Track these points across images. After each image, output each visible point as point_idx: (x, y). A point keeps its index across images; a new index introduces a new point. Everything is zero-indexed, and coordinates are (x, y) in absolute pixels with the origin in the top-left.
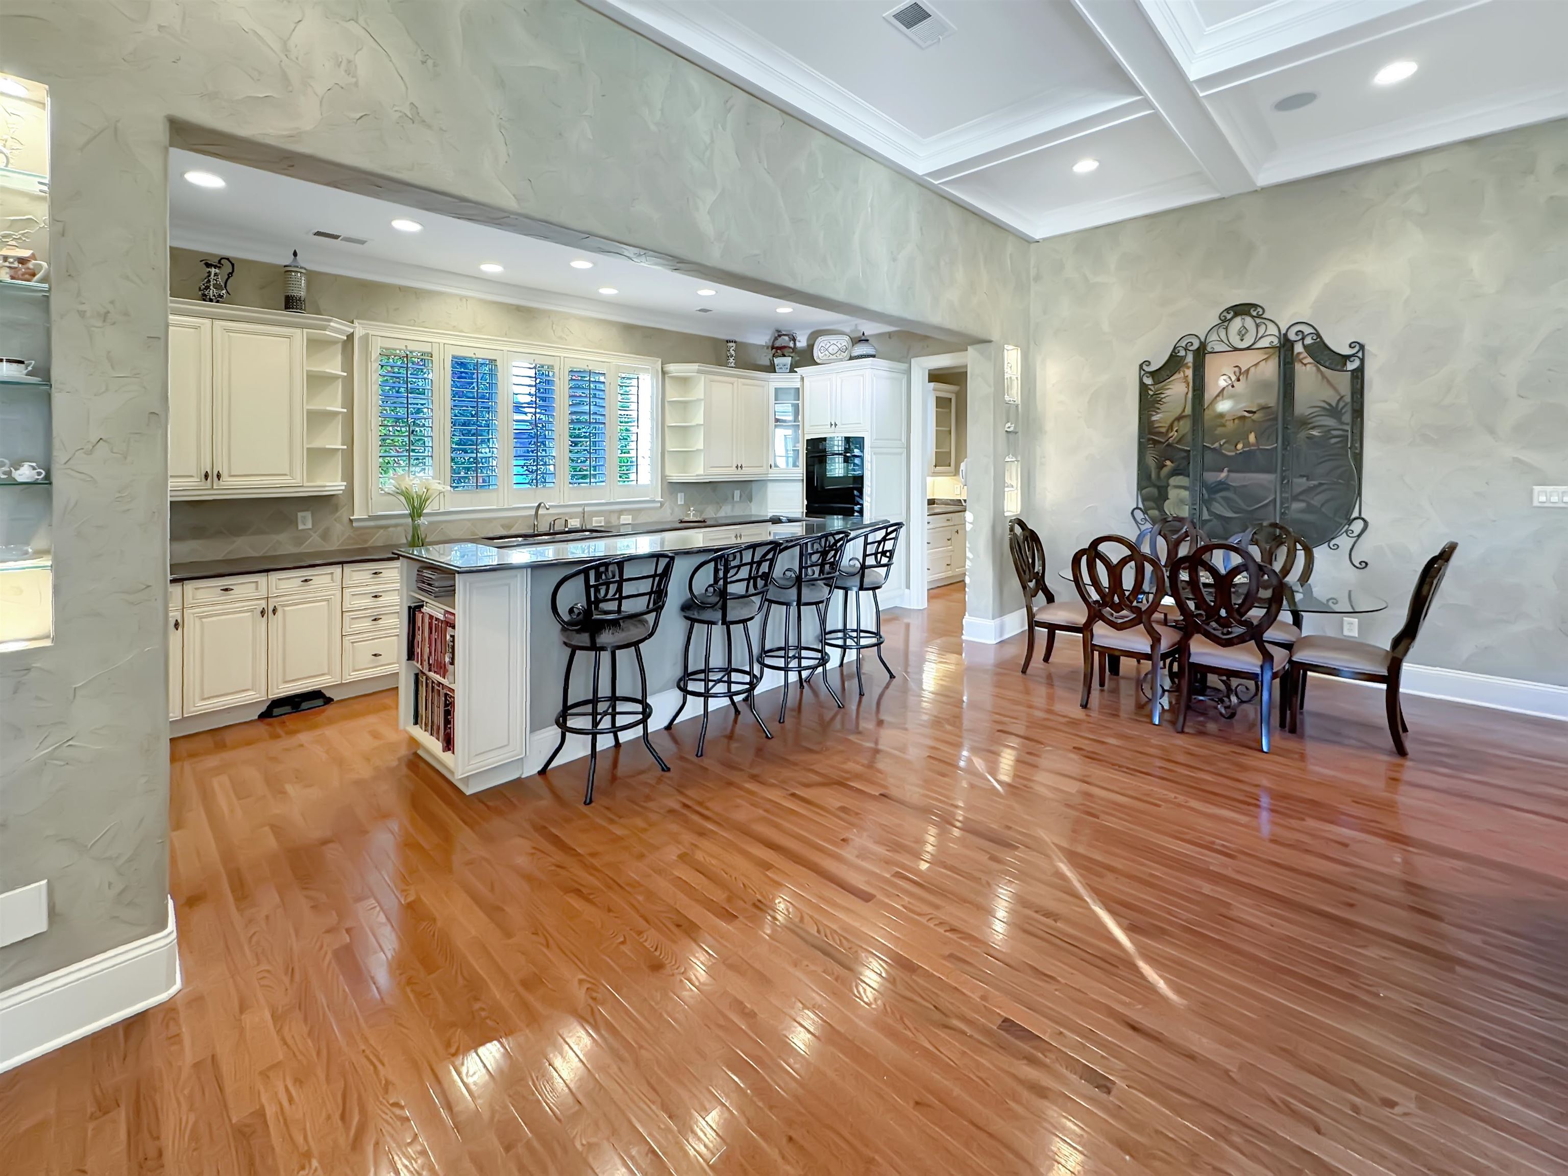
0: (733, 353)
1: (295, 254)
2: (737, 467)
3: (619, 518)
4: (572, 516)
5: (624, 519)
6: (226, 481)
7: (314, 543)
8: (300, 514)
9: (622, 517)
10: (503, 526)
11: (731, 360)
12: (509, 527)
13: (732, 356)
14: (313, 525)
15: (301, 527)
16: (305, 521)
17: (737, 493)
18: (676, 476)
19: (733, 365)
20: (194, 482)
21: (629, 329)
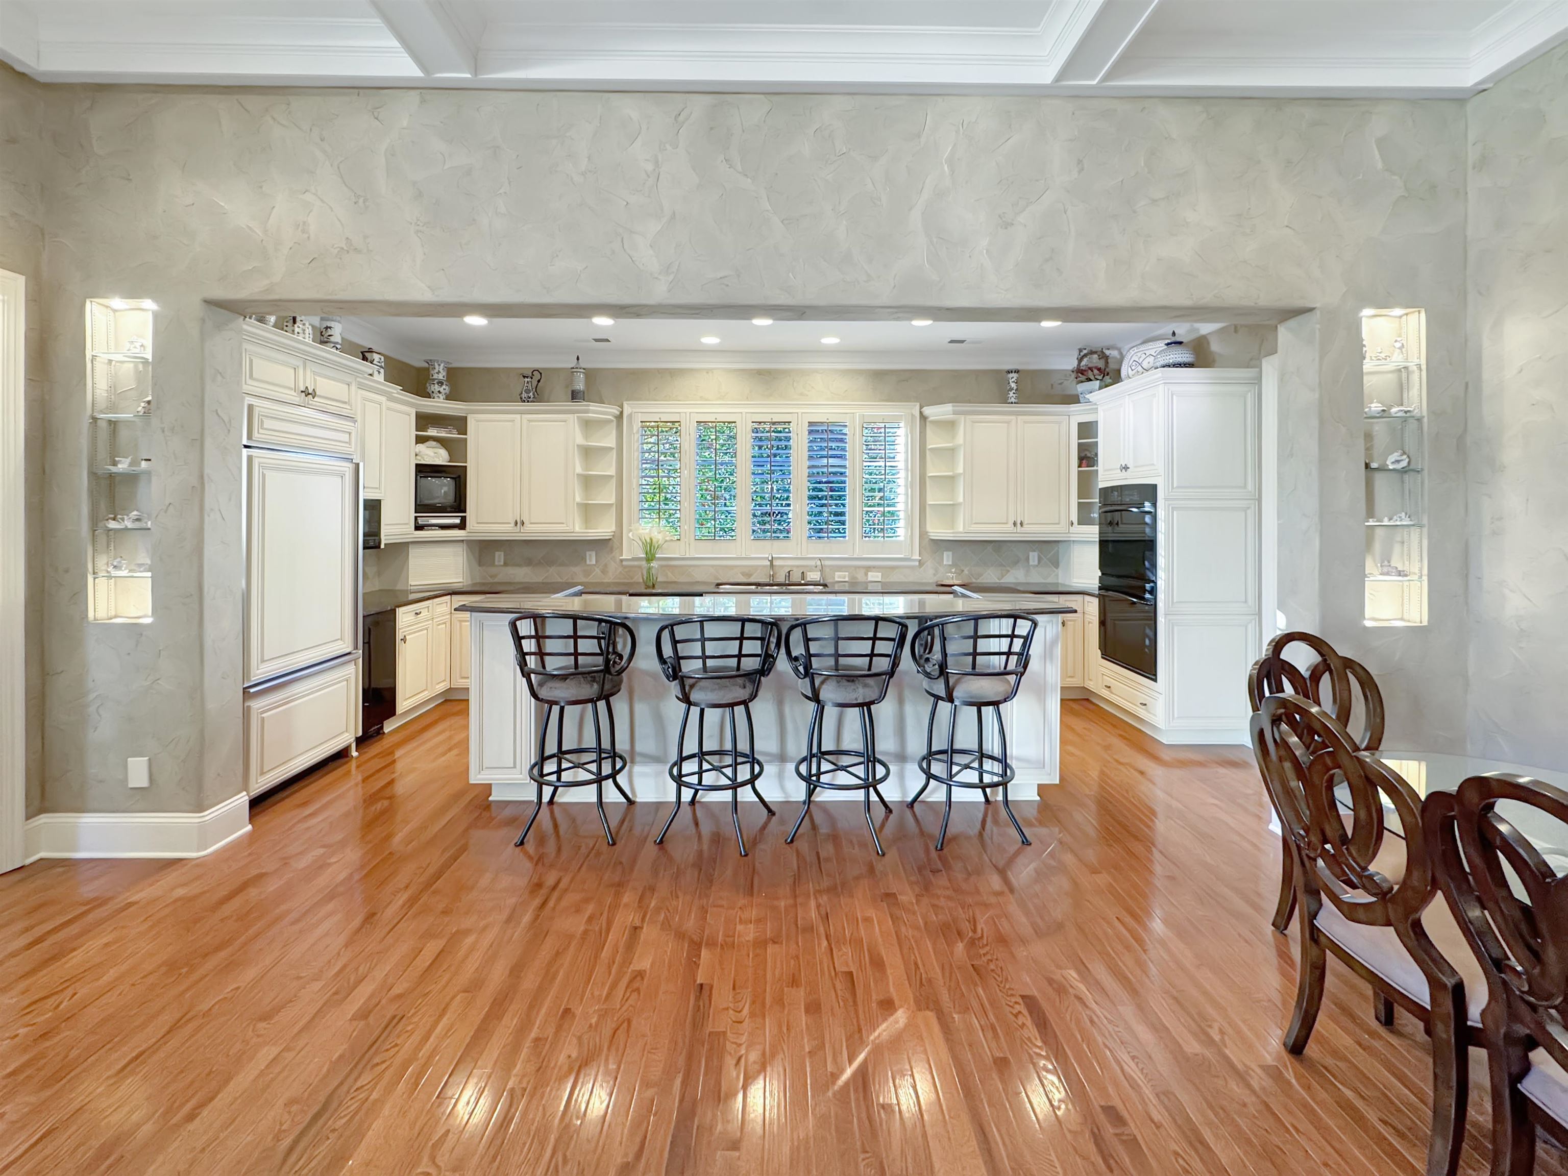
0: (1013, 385)
1: (578, 359)
2: (1015, 524)
3: (866, 575)
4: (813, 569)
5: (872, 576)
6: (528, 527)
7: (596, 576)
8: (588, 553)
9: (869, 573)
10: (743, 574)
11: (1011, 394)
12: (750, 575)
13: (1011, 389)
14: (596, 561)
15: (588, 562)
16: (591, 558)
17: (1034, 557)
18: (938, 531)
19: (1013, 400)
20: (510, 527)
21: (878, 376)
